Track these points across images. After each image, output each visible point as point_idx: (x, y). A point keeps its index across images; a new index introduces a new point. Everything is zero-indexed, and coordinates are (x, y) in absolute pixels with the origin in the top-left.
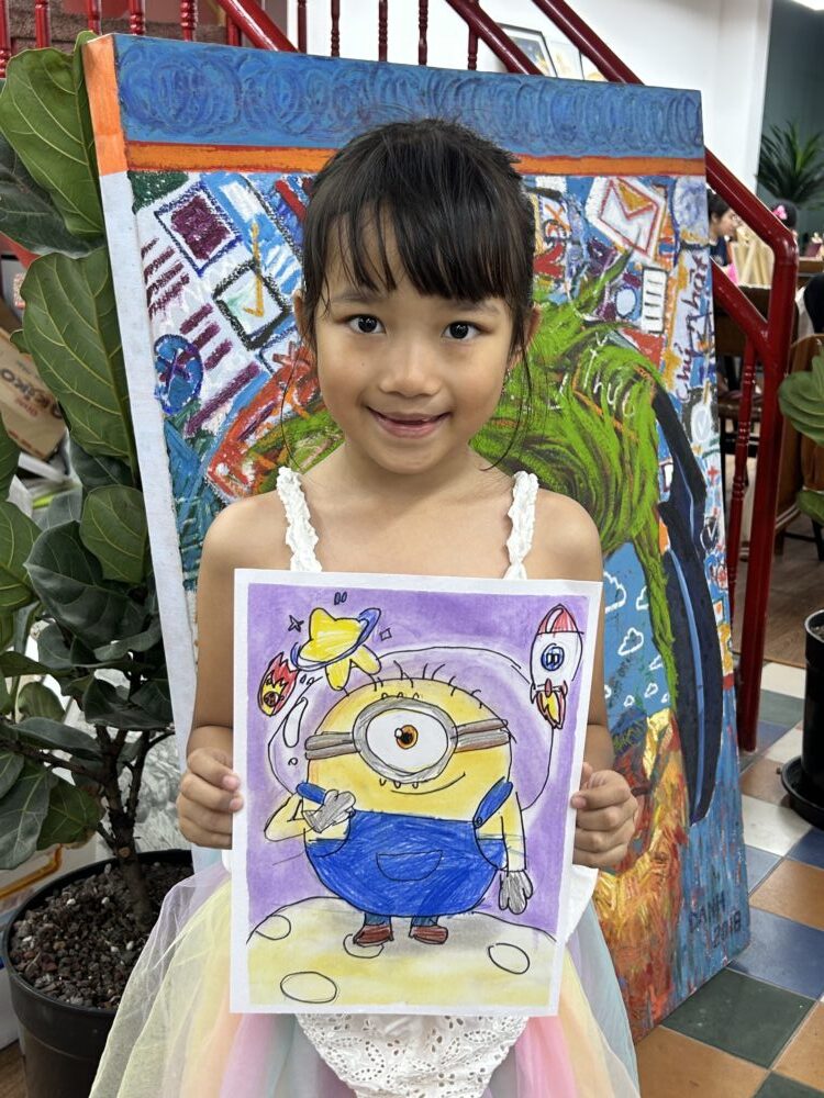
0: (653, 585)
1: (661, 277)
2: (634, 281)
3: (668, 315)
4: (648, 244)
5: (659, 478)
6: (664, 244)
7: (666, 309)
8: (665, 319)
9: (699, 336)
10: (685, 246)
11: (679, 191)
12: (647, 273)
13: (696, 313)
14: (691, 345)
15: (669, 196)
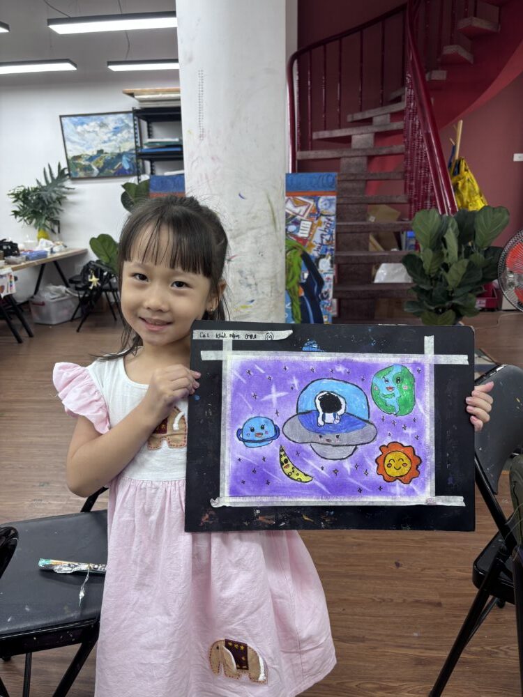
0: (294, 304)
1: (310, 223)
2: (297, 223)
3: (312, 233)
4: (304, 214)
5: (302, 276)
6: (311, 214)
7: (311, 231)
8: (310, 234)
9: (326, 240)
10: (322, 215)
11: (321, 200)
12: (302, 222)
13: (325, 233)
14: (322, 241)
15: (316, 201)
